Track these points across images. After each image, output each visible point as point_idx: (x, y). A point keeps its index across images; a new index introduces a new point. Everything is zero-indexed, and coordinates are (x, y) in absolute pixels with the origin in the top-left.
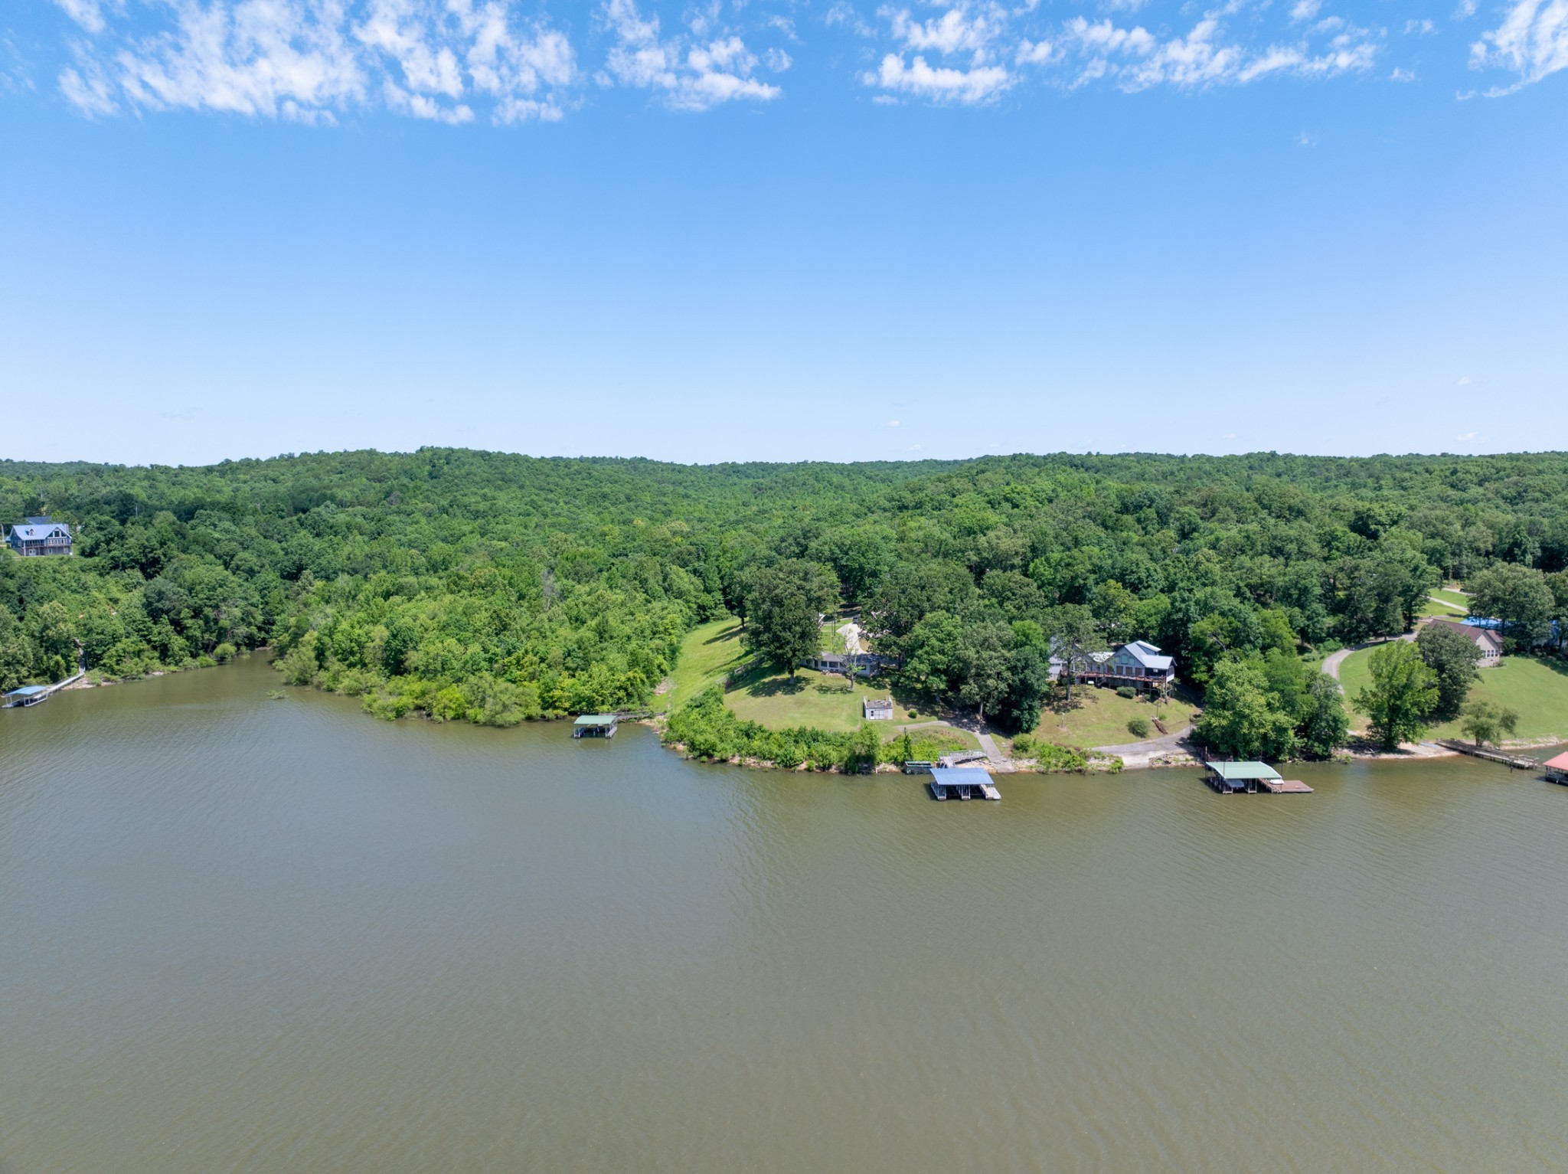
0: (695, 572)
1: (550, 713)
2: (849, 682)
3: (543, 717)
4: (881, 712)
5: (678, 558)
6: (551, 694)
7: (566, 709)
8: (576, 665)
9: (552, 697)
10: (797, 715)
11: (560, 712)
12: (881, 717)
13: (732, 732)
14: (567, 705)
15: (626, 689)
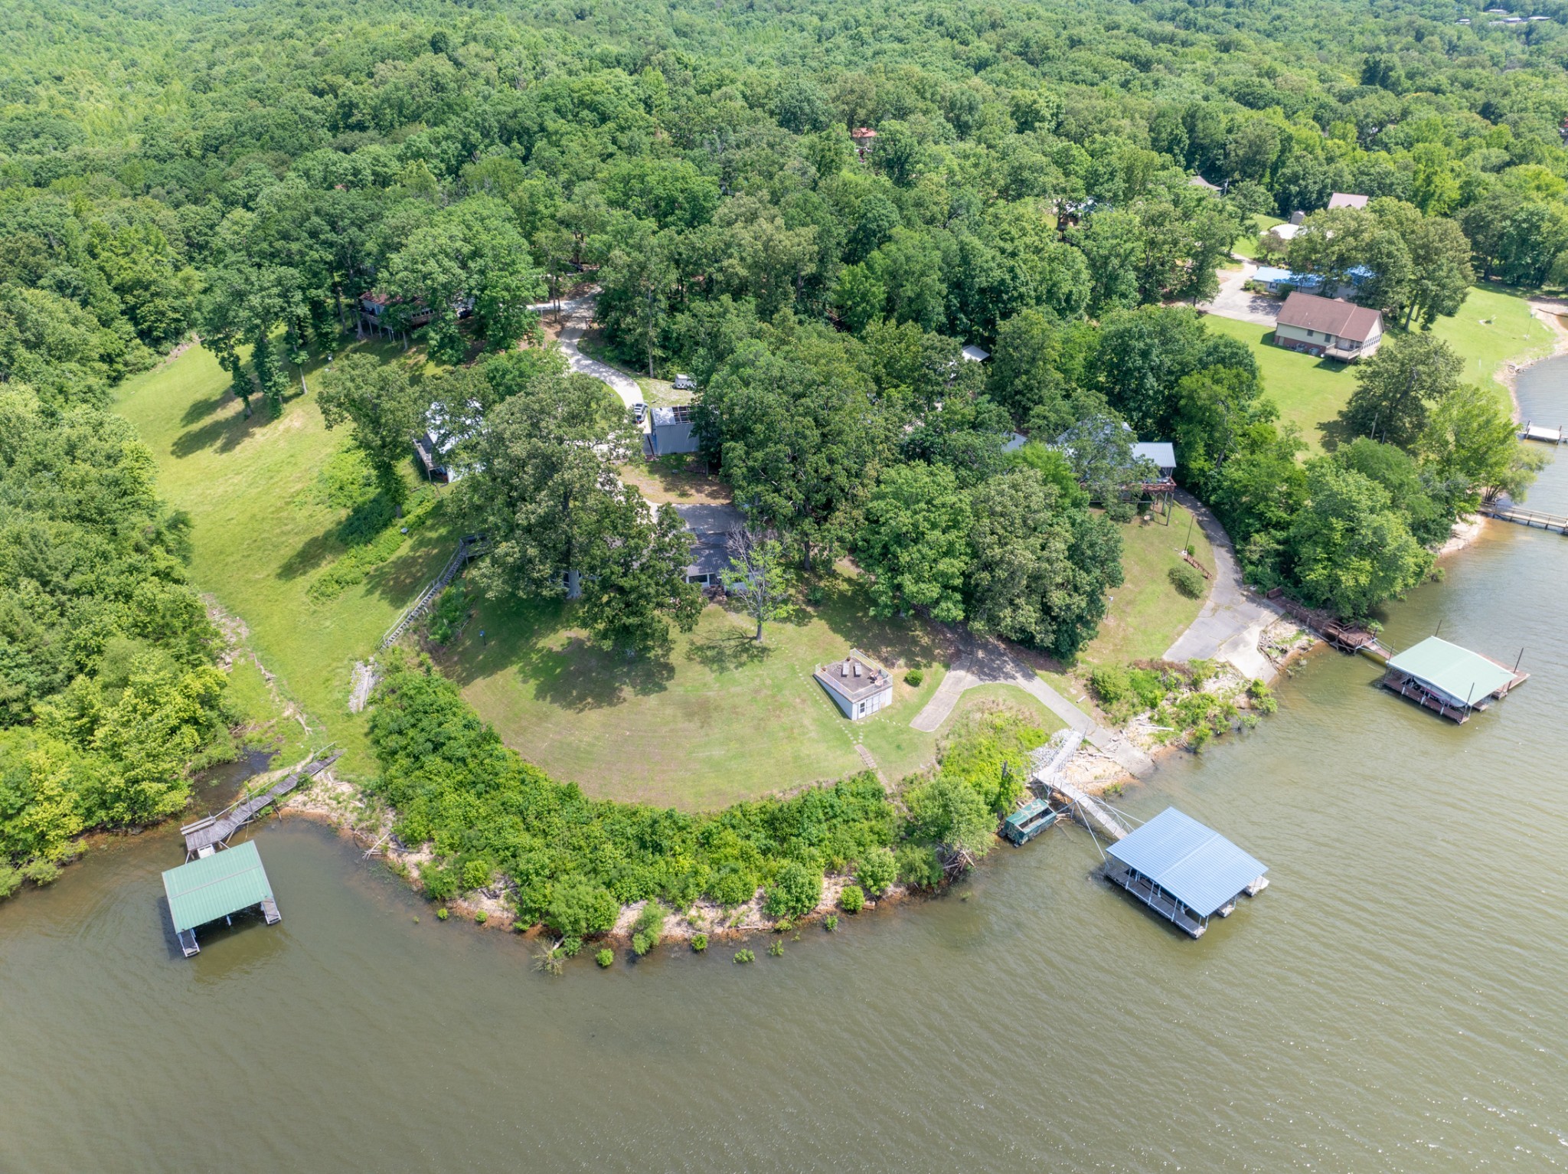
0: (61, 287)
1: (39, 868)
2: (743, 622)
3: (30, 883)
4: (876, 699)
5: (11, 262)
6: (24, 820)
7: (73, 838)
8: (22, 688)
9: (31, 828)
10: (717, 753)
11: (64, 849)
12: (876, 708)
13: (609, 846)
14: (74, 824)
15: (194, 721)
